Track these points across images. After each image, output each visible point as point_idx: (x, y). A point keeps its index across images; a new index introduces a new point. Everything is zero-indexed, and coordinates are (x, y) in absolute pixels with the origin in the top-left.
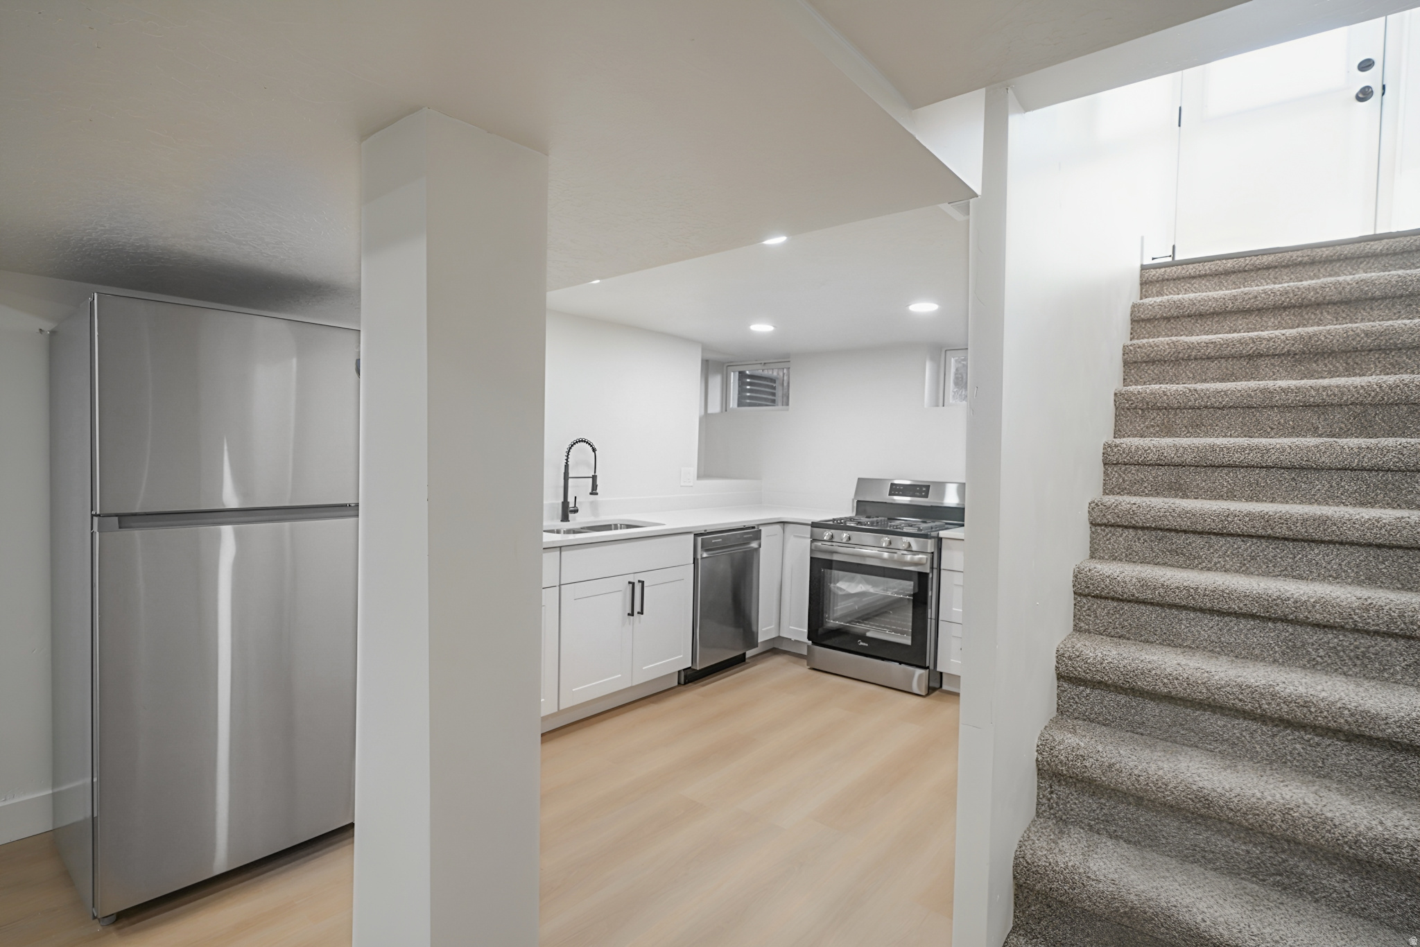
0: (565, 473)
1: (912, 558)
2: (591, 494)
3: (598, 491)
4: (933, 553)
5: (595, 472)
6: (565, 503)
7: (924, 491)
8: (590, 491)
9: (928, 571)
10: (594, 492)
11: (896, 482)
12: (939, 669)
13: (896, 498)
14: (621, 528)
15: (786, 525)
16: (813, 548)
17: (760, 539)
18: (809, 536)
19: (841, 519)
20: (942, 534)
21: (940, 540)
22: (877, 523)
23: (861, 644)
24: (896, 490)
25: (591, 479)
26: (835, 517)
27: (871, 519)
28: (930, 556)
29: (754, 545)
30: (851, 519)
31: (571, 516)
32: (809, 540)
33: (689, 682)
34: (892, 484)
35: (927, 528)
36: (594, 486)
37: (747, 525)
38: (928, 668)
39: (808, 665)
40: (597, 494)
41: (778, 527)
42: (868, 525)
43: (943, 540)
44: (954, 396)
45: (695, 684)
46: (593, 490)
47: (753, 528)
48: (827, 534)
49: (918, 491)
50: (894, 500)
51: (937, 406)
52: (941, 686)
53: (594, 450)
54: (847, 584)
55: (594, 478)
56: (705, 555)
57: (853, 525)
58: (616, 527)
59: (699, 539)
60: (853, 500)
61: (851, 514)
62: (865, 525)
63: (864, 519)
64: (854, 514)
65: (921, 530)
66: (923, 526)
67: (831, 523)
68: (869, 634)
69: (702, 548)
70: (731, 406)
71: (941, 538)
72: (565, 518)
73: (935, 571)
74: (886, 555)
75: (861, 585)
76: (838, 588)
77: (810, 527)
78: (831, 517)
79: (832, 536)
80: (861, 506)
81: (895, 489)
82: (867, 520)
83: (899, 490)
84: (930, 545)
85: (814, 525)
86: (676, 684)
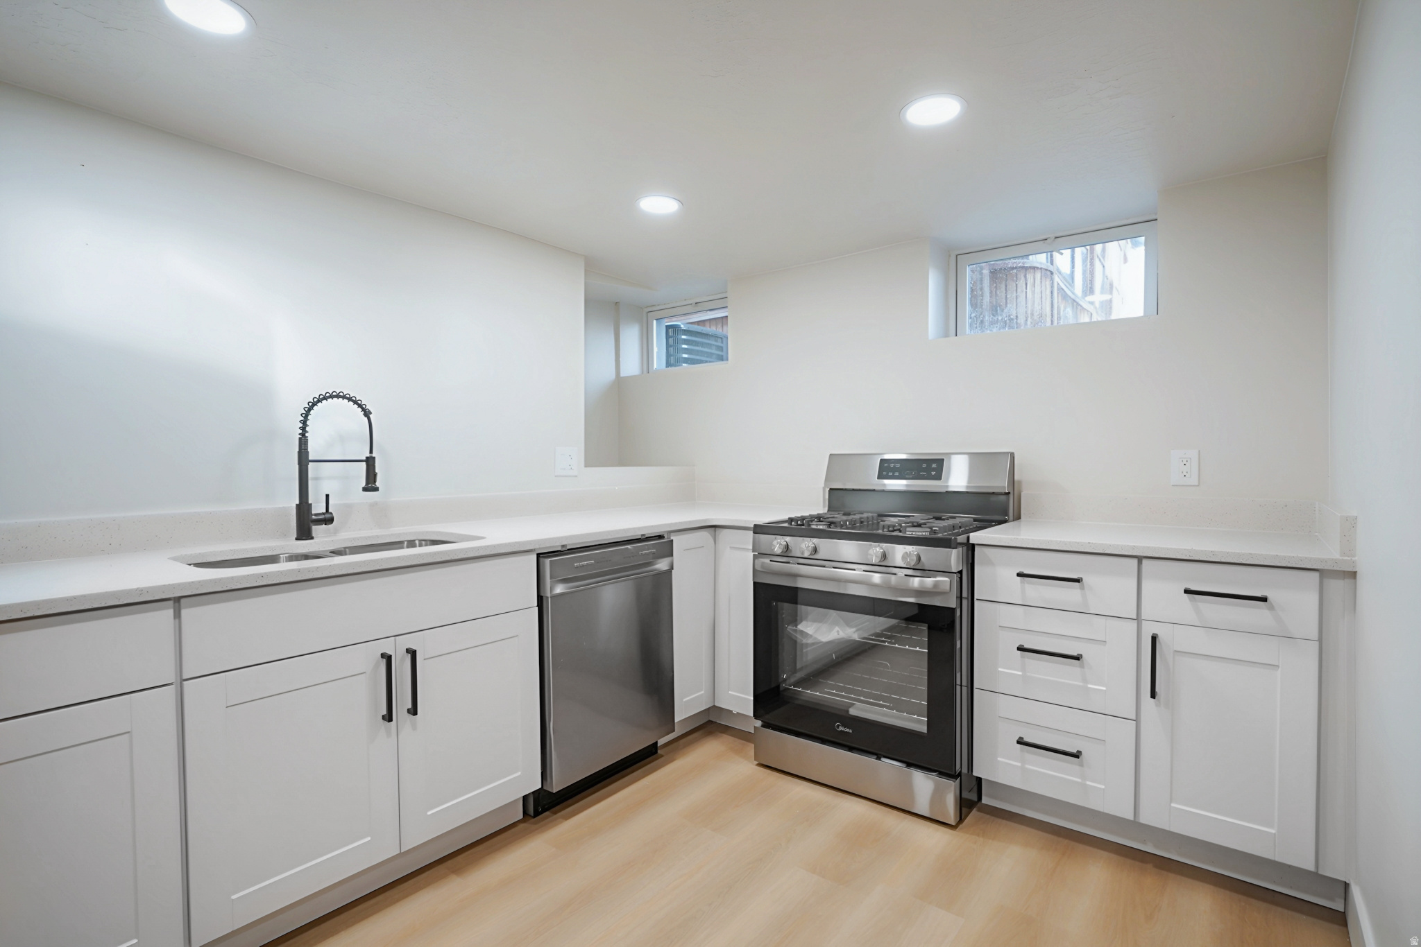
0: (300, 453)
1: (921, 583)
2: (365, 489)
3: (378, 484)
4: (960, 572)
5: (371, 452)
6: (303, 508)
7: (934, 469)
8: (363, 484)
9: (952, 603)
10: (371, 485)
11: (887, 457)
12: (975, 773)
13: (886, 482)
14: (421, 545)
15: (718, 530)
16: (758, 567)
17: (672, 555)
18: (751, 547)
19: (803, 518)
20: (975, 537)
21: (971, 548)
22: (862, 522)
23: (841, 728)
24: (890, 469)
25: (364, 464)
26: (793, 516)
27: (850, 517)
28: (956, 577)
29: (662, 565)
30: (819, 518)
31: (317, 530)
32: (751, 554)
33: (544, 811)
34: (882, 461)
35: (944, 529)
36: (371, 476)
37: (649, 533)
38: (960, 775)
39: (755, 760)
40: (376, 489)
41: (705, 534)
42: (847, 528)
43: (977, 548)
44: (971, 325)
45: (555, 813)
46: (367, 483)
47: (661, 537)
48: (778, 543)
49: (924, 470)
50: (885, 485)
51: (946, 335)
52: (980, 798)
53: (367, 414)
54: (816, 625)
55: (370, 462)
56: (559, 589)
57: (821, 527)
58: (411, 544)
59: (547, 562)
60: (824, 489)
61: (821, 509)
62: (841, 527)
63: (839, 517)
64: (826, 511)
65: (935, 532)
66: (938, 525)
67: (786, 525)
68: (853, 712)
69: (551, 578)
70: (655, 366)
71: (973, 545)
72: (304, 532)
73: (965, 603)
74: (877, 578)
75: (837, 628)
76: (802, 632)
77: (751, 533)
78: (785, 517)
79: (787, 547)
80: (836, 496)
81: (888, 469)
82: (845, 518)
83: (894, 470)
84: (954, 558)
85: (758, 529)
86: (521, 816)
